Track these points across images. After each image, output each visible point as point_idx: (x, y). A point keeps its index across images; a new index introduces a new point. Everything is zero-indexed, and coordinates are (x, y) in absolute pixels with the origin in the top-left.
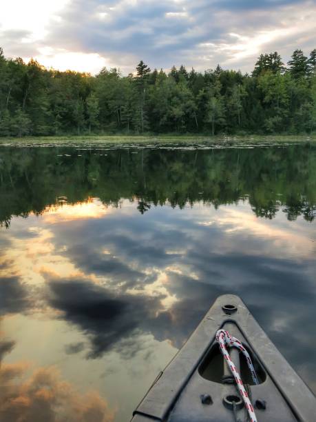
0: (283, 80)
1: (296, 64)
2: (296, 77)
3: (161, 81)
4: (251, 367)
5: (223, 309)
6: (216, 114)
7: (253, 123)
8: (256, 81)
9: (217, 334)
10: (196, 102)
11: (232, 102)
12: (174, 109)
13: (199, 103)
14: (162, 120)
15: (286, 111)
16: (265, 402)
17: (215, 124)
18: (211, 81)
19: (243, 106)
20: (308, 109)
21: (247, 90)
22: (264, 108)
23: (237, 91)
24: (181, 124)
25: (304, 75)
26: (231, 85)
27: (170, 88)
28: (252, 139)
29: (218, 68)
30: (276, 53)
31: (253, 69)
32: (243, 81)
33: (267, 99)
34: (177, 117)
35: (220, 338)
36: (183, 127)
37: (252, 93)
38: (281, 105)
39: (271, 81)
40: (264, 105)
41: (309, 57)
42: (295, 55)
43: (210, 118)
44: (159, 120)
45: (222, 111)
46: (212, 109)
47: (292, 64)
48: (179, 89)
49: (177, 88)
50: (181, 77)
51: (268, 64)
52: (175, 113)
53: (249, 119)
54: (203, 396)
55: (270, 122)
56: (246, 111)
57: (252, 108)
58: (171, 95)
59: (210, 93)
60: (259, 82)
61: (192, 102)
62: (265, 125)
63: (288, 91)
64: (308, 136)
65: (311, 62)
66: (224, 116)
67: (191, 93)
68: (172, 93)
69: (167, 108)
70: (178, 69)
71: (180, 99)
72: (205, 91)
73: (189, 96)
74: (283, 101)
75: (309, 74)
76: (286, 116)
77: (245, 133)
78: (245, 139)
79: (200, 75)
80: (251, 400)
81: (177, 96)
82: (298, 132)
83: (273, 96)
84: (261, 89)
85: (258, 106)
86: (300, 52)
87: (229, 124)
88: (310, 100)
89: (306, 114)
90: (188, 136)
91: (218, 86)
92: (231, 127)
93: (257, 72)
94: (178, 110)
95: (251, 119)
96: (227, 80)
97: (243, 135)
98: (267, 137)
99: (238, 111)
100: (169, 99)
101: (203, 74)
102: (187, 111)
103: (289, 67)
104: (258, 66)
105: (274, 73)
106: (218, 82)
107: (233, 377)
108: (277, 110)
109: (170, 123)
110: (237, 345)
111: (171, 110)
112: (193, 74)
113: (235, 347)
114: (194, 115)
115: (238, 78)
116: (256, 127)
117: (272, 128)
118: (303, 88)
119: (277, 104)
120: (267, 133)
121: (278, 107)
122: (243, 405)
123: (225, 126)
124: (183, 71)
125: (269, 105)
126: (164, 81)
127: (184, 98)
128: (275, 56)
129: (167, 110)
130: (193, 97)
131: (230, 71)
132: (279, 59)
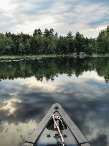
0: (42, 38)
1: (46, 33)
2: (46, 37)
3: (2, 37)
4: (63, 125)
5: (55, 108)
6: (22, 48)
7: (34, 51)
8: (34, 37)
9: (52, 116)
10: (15, 44)
11: (27, 44)
12: (7, 47)
13: (16, 44)
14: (3, 50)
15: (44, 47)
16: (66, 135)
17: (22, 52)
18: (20, 37)
19: (31, 46)
20: (50, 47)
21: (31, 40)
22: (37, 46)
23: (28, 41)
24: (10, 52)
25: (48, 36)
26: (26, 39)
27: (6, 39)
28: (34, 56)
29: (22, 33)
30: (40, 29)
31: (33, 34)
32: (30, 38)
33: (38, 43)
34: (8, 49)
35: (53, 117)
36: (11, 53)
37: (33, 41)
38: (42, 46)
39: (39, 38)
40: (37, 45)
41: (50, 31)
42: (45, 30)
43: (20, 50)
44: (2, 51)
45: (24, 47)
46: (20, 47)
47: (45, 33)
48: (9, 40)
49: (8, 39)
50: (9, 35)
51: (37, 32)
52: (8, 48)
53: (33, 50)
54: (47, 135)
55: (39, 51)
56: (31, 47)
57: (33, 46)
58: (6, 42)
59: (20, 41)
60: (35, 38)
61: (13, 44)
62: (38, 52)
63: (44, 41)
64: (51, 55)
65: (50, 32)
66: (25, 49)
67: (13, 41)
68: (6, 41)
69: (5, 46)
70: (8, 33)
71: (9, 43)
72: (18, 41)
73: (12, 42)
74: (43, 44)
75: (50, 36)
76: (44, 49)
77: (32, 54)
78: (32, 56)
79: (16, 35)
80: (62, 135)
81: (8, 42)
82: (48, 54)
83: (40, 42)
84: (36, 40)
85: (35, 46)
86: (47, 29)
87: (27, 51)
88: (51, 44)
89: (50, 48)
90: (13, 56)
91: (22, 39)
92: (27, 53)
93: (34, 35)
94: (9, 47)
95: (34, 50)
96: (25, 37)
97: (31, 55)
98: (39, 56)
99: (29, 47)
100: (5, 43)
101: (17, 35)
102: (12, 47)
103: (44, 34)
104: (35, 33)
105: (40, 35)
106: (22, 37)
107: (57, 128)
108: (41, 47)
109: (6, 51)
110: (59, 118)
111: (6, 47)
112: (13, 35)
113: (58, 119)
114: (14, 49)
115: (28, 37)
116: (35, 52)
117: (40, 53)
118: (49, 40)
119: (41, 45)
120: (39, 54)
121: (41, 46)
122: (60, 137)
123: (25, 52)
124: (10, 33)
125: (38, 45)
126: (3, 37)
127: (11, 43)
128: (39, 30)
129: (5, 47)
130: (14, 43)
131: (26, 34)
132: (41, 31)
